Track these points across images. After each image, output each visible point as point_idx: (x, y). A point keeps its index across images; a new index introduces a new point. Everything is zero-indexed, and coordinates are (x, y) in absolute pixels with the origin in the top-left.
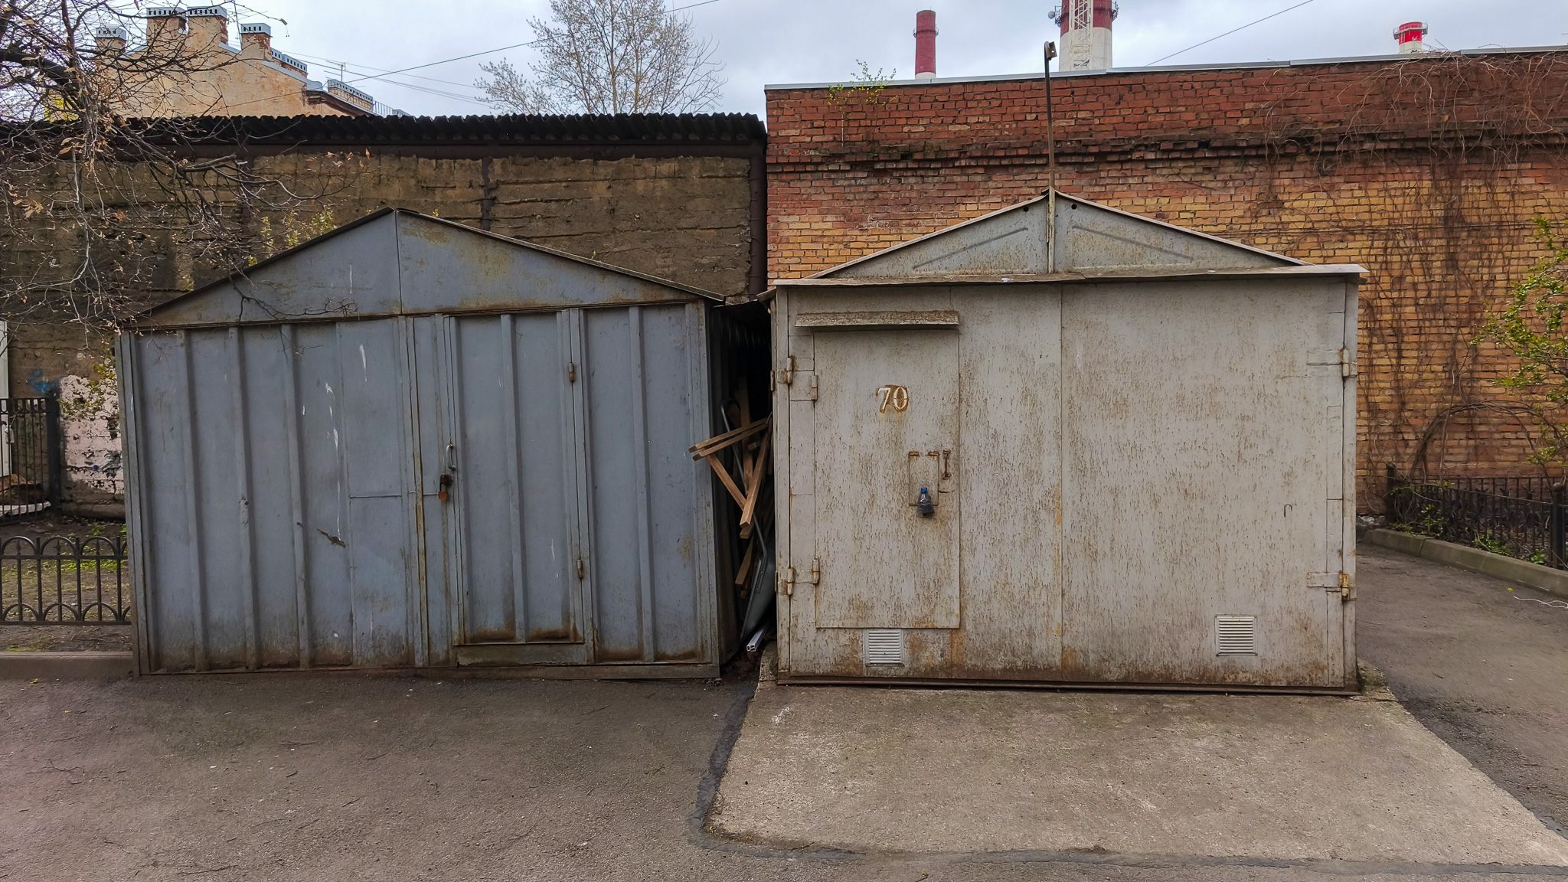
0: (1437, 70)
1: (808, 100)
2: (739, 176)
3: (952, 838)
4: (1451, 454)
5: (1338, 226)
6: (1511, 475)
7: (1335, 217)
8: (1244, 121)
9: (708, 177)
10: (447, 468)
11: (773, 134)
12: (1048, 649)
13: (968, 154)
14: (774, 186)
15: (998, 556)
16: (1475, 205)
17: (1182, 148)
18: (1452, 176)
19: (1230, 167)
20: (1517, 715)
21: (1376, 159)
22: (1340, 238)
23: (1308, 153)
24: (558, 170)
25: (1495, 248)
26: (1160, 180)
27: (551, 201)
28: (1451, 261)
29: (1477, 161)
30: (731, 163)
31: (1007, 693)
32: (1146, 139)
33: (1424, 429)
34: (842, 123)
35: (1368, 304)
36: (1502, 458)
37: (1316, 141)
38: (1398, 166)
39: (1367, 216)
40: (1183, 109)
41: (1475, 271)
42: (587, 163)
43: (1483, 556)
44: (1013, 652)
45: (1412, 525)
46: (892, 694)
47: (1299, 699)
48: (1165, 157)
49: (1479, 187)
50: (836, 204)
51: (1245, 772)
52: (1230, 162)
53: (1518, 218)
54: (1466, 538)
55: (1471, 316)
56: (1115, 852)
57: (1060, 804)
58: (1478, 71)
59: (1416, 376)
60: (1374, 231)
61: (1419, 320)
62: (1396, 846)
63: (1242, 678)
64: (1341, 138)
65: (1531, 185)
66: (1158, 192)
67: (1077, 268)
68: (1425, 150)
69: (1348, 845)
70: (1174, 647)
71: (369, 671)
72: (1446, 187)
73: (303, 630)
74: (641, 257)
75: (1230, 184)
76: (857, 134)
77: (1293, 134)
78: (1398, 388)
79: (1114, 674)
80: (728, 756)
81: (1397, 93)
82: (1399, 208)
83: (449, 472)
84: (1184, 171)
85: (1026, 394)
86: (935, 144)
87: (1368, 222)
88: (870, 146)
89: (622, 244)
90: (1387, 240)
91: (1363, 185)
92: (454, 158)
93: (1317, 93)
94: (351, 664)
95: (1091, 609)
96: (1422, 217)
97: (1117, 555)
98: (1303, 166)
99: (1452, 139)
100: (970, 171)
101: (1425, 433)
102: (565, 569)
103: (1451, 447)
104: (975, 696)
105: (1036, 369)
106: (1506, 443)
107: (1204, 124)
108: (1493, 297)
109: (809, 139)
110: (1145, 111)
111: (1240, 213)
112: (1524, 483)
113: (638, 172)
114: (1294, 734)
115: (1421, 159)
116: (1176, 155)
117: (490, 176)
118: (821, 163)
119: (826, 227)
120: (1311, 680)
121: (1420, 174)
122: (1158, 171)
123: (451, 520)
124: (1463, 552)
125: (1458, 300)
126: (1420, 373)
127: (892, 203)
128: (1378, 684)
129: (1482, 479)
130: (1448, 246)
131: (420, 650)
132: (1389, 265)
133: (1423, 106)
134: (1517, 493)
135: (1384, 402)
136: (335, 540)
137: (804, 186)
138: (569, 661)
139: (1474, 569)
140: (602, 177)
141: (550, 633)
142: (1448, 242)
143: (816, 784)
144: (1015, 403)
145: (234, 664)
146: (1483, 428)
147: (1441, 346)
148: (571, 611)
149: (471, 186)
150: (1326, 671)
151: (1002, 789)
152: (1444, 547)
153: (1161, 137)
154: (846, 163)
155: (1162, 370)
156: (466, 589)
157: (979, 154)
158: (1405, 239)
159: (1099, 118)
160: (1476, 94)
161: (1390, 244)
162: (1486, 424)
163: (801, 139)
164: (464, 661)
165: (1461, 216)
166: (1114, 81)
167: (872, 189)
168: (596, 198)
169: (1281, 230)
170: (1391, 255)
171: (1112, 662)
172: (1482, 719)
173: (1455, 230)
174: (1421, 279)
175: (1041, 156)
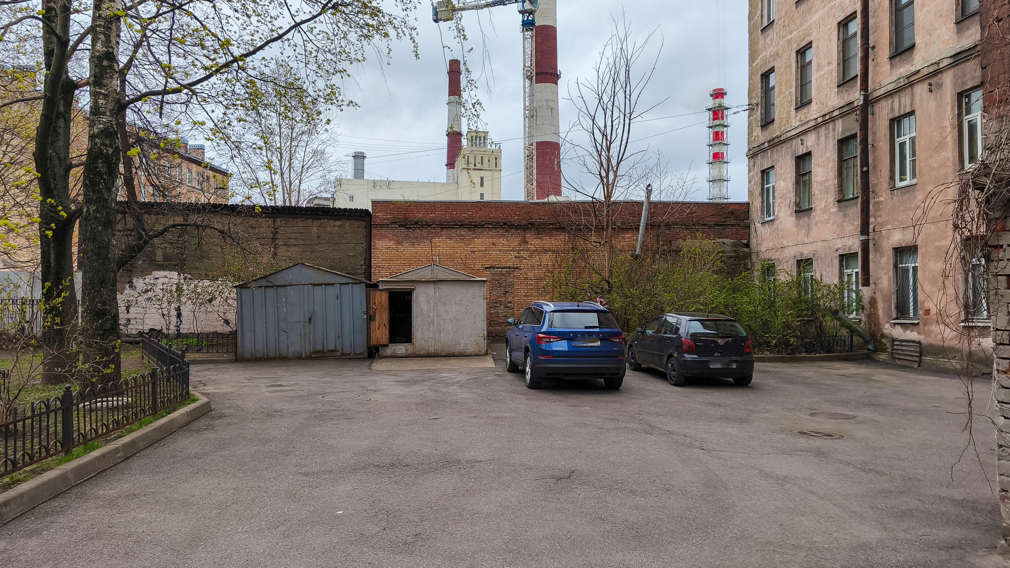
1: (385, 204)
2: (362, 227)
5: (543, 249)
7: (542, 246)
8: (517, 217)
9: (352, 227)
10: (310, 316)
11: (374, 215)
12: (431, 349)
13: (436, 223)
14: (374, 231)
15: (423, 332)
17: (499, 224)
19: (513, 231)
21: (553, 230)
22: (544, 253)
23: (534, 228)
24: (300, 223)
26: (493, 233)
27: (297, 233)
30: (359, 223)
31: (424, 358)
32: (488, 221)
34: (396, 212)
37: (536, 224)
38: (559, 232)
39: (551, 247)
40: (499, 213)
42: (310, 221)
44: (425, 350)
46: (402, 358)
48: (494, 227)
50: (394, 237)
52: (513, 229)
60: (553, 251)
63: (466, 354)
64: (543, 224)
66: (492, 237)
67: (437, 277)
70: (454, 348)
71: (292, 358)
72: (572, 239)
73: (278, 350)
75: (513, 236)
76: (401, 216)
77: (530, 222)
79: (443, 354)
82: (560, 244)
85: (428, 301)
86: (425, 220)
88: (405, 220)
90: (557, 254)
91: (550, 238)
93: (536, 211)
94: (288, 356)
95: (440, 342)
96: (566, 248)
97: (444, 331)
98: (533, 232)
100: (436, 229)
102: (335, 336)
104: (417, 358)
105: (430, 296)
107: (505, 218)
108: (585, 271)
109: (385, 217)
110: (488, 213)
111: (516, 244)
113: (328, 224)
115: (565, 231)
116: (497, 226)
117: (276, 224)
118: (389, 225)
119: (391, 245)
121: (565, 235)
122: (492, 231)
123: (311, 327)
125: (576, 272)
127: (412, 238)
128: (490, 354)
130: (573, 256)
131: (303, 353)
133: (564, 216)
136: (285, 332)
137: (383, 232)
138: (336, 355)
140: (315, 226)
141: (332, 350)
143: (387, 366)
144: (425, 303)
145: (262, 358)
148: (336, 345)
149: (269, 227)
150: (481, 352)
153: (493, 221)
154: (397, 225)
155: (452, 297)
156: (314, 341)
157: (439, 224)
158: (562, 253)
159: (474, 214)
163: (383, 217)
164: (313, 356)
165: (577, 247)
167: (405, 233)
168: (313, 232)
171: (443, 351)
175: (458, 225)
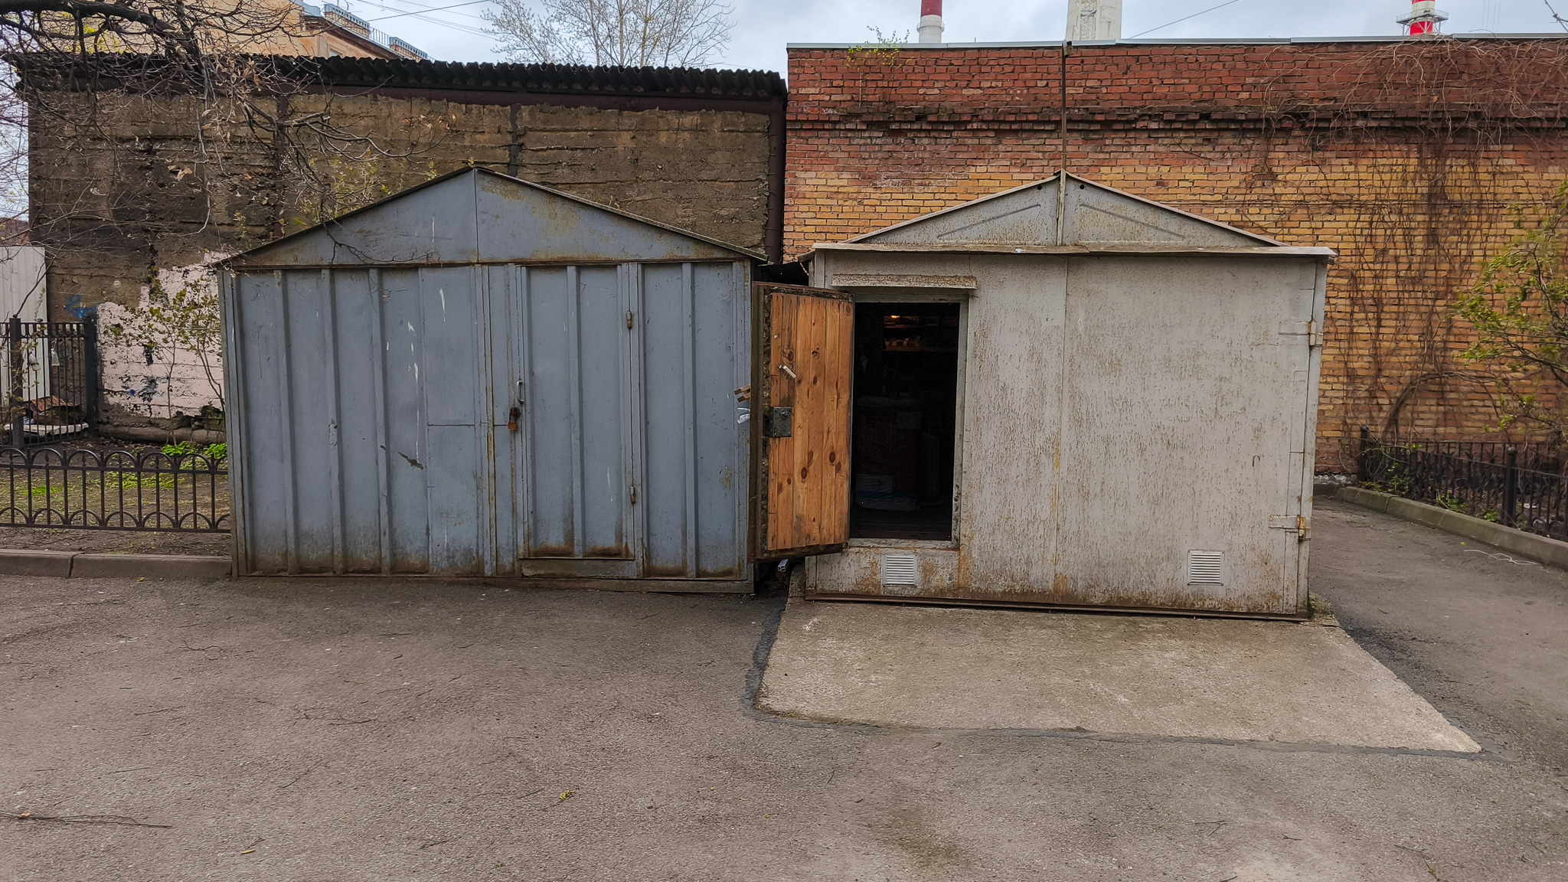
0: (1430, 52)
1: (828, 59)
2: (759, 131)
3: (960, 718)
4: (1422, 419)
5: (1327, 200)
6: (1476, 440)
7: (1325, 191)
8: (1246, 95)
9: (729, 131)
10: (517, 401)
11: (794, 91)
12: (1042, 576)
13: (980, 117)
14: (793, 143)
15: (1003, 494)
16: (1458, 184)
17: (1184, 119)
18: (1439, 154)
19: (1228, 139)
20: (1446, 644)
21: (1367, 136)
22: (1329, 211)
23: (1303, 128)
24: (584, 119)
25: (1474, 225)
26: (1161, 149)
27: (577, 149)
28: (1432, 238)
29: (1463, 141)
30: (752, 118)
31: (1006, 612)
32: (1150, 109)
33: (1398, 395)
34: (860, 83)
35: (1352, 274)
36: (1470, 424)
37: (1311, 117)
38: (1388, 143)
39: (1356, 191)
40: (1187, 81)
41: (1454, 246)
42: (612, 113)
43: (1441, 514)
44: (1012, 577)
45: (1380, 483)
46: (905, 610)
47: (1256, 623)
48: (1167, 127)
49: (1463, 167)
50: (851, 162)
51: (1205, 677)
52: (1229, 134)
53: (1498, 197)
54: (1429, 497)
55: (1447, 290)
56: (1093, 732)
57: (1050, 696)
58: (1467, 54)
59: (1393, 345)
60: (1362, 205)
61: (1398, 291)
62: (1323, 733)
63: (1208, 604)
64: (1335, 115)
65: (1511, 166)
66: (1159, 160)
67: (1083, 242)
68: (1413, 129)
69: (1284, 731)
70: (1152, 577)
71: (444, 579)
72: (1431, 165)
73: (385, 541)
74: (662, 207)
75: (1228, 155)
76: (874, 94)
77: (1289, 109)
78: (1375, 356)
79: (1098, 599)
80: (768, 654)
81: (1391, 73)
82: (1387, 184)
83: (517, 405)
84: (1184, 141)
85: (1032, 352)
86: (948, 107)
87: (1356, 196)
88: (886, 106)
89: (644, 194)
90: (1373, 214)
91: (1353, 161)
92: (484, 104)
93: (1315, 70)
94: (427, 572)
95: (1082, 543)
96: (1407, 193)
97: (1107, 497)
98: (1298, 140)
99: (1440, 119)
100: (981, 134)
101: (1398, 399)
102: (619, 494)
103: (1423, 412)
104: (977, 614)
105: (1043, 330)
106: (1473, 410)
107: (1206, 96)
108: (1469, 272)
109: (827, 98)
110: (1151, 82)
111: (1236, 183)
112: (1488, 448)
113: (662, 124)
114: (1249, 650)
115: (1410, 138)
116: (1178, 125)
117: (518, 123)
118: (839, 122)
119: (841, 184)
120: (1268, 607)
121: (1408, 152)
122: (1160, 141)
123: (519, 449)
124: (1424, 509)
125: (1436, 274)
126: (1397, 341)
127: (906, 162)
128: (1325, 613)
129: (1449, 443)
130: (1431, 221)
131: (489, 561)
132: (1374, 238)
133: (1414, 86)
134: (1481, 457)
135: (1362, 368)
136: (414, 463)
137: (820, 143)
138: (621, 574)
139: (1430, 524)
140: (627, 127)
141: (605, 550)
142: (1430, 218)
143: (845, 677)
144: (1022, 359)
145: (322, 569)
146: (1453, 395)
147: (1418, 317)
148: (624, 531)
149: (499, 132)
150: (1281, 600)
151: (1002, 684)
152: (1408, 505)
153: (1165, 108)
154: (863, 122)
155: (1152, 335)
156: (531, 509)
157: (991, 118)
158: (1390, 213)
159: (1106, 86)
160: (1465, 77)
161: (1376, 218)
162: (1457, 391)
163: (820, 97)
164: (528, 572)
165: (1444, 193)
166: (1123, 52)
167: (886, 148)
168: (620, 148)
169: (1274, 201)
170: (1376, 229)
171: (1097, 588)
172: (1414, 645)
173: (1438, 207)
174: (1403, 252)
175: (1049, 122)
